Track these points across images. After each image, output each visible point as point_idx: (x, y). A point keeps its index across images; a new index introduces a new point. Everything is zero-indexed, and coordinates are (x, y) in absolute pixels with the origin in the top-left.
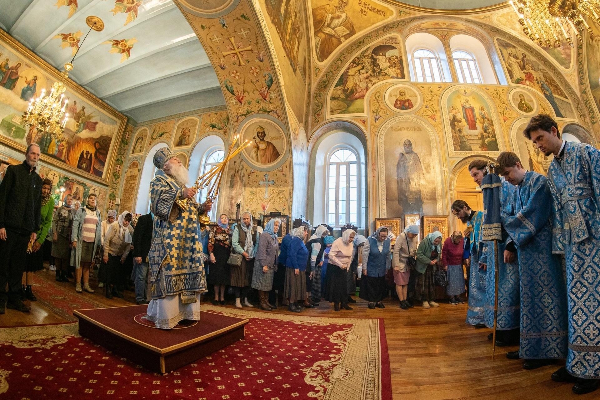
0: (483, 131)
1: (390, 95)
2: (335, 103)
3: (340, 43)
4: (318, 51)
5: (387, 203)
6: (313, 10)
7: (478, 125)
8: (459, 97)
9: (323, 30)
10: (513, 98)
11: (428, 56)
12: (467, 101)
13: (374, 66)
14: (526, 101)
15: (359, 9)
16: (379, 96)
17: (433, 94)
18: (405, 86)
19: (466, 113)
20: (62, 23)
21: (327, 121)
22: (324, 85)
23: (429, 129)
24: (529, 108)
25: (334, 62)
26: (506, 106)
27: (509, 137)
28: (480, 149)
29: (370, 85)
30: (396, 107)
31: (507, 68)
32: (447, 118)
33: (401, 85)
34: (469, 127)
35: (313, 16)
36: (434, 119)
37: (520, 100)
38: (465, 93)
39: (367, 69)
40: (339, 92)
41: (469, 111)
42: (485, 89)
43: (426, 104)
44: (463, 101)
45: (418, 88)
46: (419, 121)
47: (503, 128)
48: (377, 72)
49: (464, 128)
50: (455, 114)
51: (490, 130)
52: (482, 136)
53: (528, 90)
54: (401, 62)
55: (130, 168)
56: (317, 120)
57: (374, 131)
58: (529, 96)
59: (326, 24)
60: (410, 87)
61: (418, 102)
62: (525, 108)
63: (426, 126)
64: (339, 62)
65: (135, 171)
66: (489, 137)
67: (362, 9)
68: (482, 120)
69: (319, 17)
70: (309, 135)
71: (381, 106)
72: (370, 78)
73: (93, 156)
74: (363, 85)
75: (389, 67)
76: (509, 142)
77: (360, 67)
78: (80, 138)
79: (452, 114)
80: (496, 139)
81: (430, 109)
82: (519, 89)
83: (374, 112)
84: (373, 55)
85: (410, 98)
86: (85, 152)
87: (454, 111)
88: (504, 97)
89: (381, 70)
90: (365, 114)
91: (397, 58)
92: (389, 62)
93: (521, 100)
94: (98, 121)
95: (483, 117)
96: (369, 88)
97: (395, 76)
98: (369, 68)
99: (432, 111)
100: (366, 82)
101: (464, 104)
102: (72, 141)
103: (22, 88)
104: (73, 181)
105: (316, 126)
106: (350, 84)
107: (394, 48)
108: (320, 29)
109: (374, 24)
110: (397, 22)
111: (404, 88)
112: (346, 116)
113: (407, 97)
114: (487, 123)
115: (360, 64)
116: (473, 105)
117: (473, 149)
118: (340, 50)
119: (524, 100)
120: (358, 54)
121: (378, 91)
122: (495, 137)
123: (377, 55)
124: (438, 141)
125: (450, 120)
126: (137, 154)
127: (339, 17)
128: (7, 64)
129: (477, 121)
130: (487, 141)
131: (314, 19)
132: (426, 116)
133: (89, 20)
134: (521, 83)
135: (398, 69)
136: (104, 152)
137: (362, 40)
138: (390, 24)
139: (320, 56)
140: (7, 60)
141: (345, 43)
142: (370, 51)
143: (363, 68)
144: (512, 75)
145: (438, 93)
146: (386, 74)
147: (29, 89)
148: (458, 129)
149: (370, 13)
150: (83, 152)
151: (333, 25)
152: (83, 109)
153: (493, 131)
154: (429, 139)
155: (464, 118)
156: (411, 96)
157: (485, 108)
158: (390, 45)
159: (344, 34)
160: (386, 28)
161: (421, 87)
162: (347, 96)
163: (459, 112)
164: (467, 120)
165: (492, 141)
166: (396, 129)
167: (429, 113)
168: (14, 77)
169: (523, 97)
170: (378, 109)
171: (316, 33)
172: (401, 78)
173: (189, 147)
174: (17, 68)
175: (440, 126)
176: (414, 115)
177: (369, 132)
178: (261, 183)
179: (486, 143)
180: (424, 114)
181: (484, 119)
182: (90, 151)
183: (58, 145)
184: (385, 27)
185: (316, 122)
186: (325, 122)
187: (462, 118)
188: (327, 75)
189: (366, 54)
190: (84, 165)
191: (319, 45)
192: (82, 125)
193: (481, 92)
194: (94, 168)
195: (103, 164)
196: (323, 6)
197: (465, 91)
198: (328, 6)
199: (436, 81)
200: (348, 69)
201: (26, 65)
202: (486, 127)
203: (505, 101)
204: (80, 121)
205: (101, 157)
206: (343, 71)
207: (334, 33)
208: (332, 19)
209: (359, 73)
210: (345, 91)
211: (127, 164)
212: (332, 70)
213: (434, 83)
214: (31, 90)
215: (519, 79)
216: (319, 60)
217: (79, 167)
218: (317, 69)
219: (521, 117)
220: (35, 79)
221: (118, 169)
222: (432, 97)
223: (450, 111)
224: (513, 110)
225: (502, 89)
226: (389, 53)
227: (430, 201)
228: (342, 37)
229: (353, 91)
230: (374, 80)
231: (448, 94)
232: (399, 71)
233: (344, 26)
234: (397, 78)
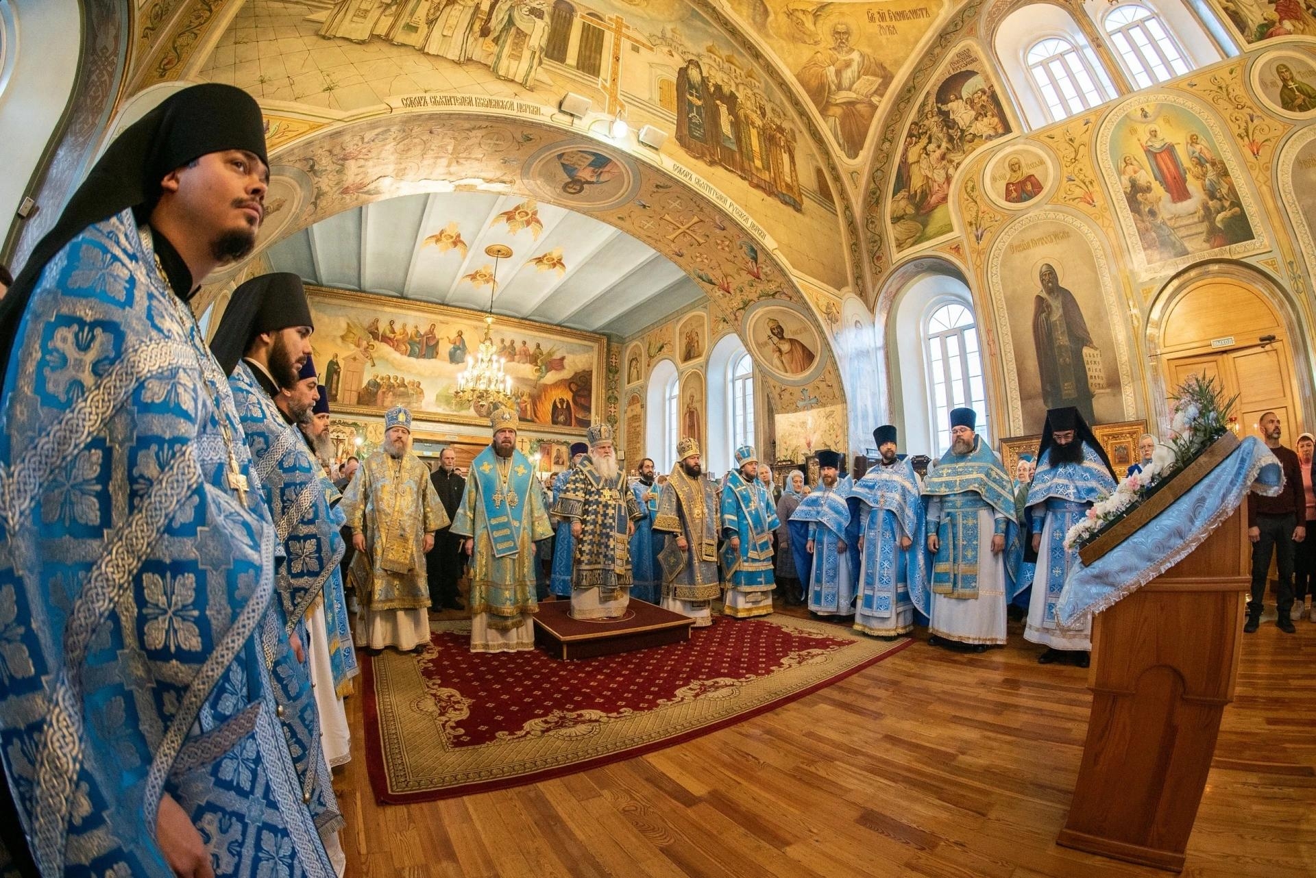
0: (1206, 197)
1: (994, 179)
2: (901, 227)
3: (874, 108)
4: (841, 142)
5: (1022, 405)
6: (797, 76)
7: (1193, 185)
8: (1133, 131)
9: (833, 101)
10: (1263, 83)
11: (1057, 52)
12: (1154, 134)
13: (949, 127)
14: (1298, 78)
15: (877, 30)
16: (973, 188)
17: (1076, 144)
18: (1016, 148)
19: (1157, 164)
20: (460, 266)
21: (895, 266)
22: (874, 200)
23: (1085, 229)
24: (1310, 97)
25: (879, 149)
26: (1249, 111)
27: (1275, 193)
28: (1206, 245)
29: (951, 171)
30: (1010, 201)
31: (1226, 9)
32: (1118, 189)
33: (1008, 150)
34: (1172, 196)
35: (803, 85)
36: (1091, 203)
37: (1281, 84)
38: (1145, 116)
39: (938, 139)
40: (903, 203)
41: (1162, 156)
42: (1189, 88)
43: (1066, 172)
44: (1145, 137)
45: (1042, 142)
46: (1061, 216)
47: (1254, 174)
48: (958, 139)
49: (1161, 204)
50: (1134, 176)
51: (1224, 191)
52: (1206, 208)
53: (1296, 46)
54: (994, 98)
55: (630, 404)
56: (878, 269)
57: (978, 262)
58: (1301, 62)
59: (833, 87)
60: (1026, 147)
61: (1049, 176)
62: (1299, 101)
63: (1078, 223)
64: (887, 144)
65: (637, 408)
66: (1223, 208)
67: (881, 27)
68: (1198, 170)
69: (814, 83)
70: (872, 300)
71: (983, 208)
72: (948, 156)
73: (571, 403)
74: (939, 176)
75: (976, 119)
76: (1277, 208)
77: (924, 140)
78: (546, 385)
79: (1127, 177)
80: (1242, 209)
81: (1077, 182)
82: (1271, 52)
83: (971, 224)
84: (939, 105)
85: (1032, 172)
86: (558, 401)
87: (1130, 168)
88: (1238, 91)
89: (963, 131)
90: (956, 233)
91: (984, 92)
92: (972, 107)
93: (1284, 80)
94: (565, 354)
95: (1200, 162)
96: (952, 177)
97: (992, 133)
98: (941, 135)
99: (1082, 185)
100: (944, 168)
101: (1150, 144)
102: (535, 392)
103: (448, 350)
104: (550, 442)
105: (878, 280)
106: (916, 183)
107: (972, 73)
108: (827, 102)
109: (917, 42)
110: (957, 15)
111: (1016, 152)
112: (924, 248)
113: (1026, 171)
114: (1211, 175)
115: (922, 134)
116: (1169, 140)
117: (1190, 249)
118: (879, 120)
119: (1292, 79)
120: (912, 116)
121: (968, 178)
122: (1239, 205)
123: (945, 102)
124: (1109, 250)
125: (1125, 193)
126: (635, 384)
127: (848, 64)
128: (418, 331)
129: (1189, 177)
130: (1222, 221)
131: (808, 91)
132: (1074, 199)
133: (489, 251)
134: (1271, 36)
135: (993, 116)
136: (586, 393)
137: (911, 83)
138: (948, 25)
139: (849, 148)
140: (416, 327)
141: (884, 105)
142: (932, 99)
143: (930, 142)
144: (1242, 21)
145: (1085, 138)
146: (975, 135)
147: (456, 349)
148: (1147, 209)
149: (902, 25)
150: (555, 402)
151: (846, 83)
152: (538, 346)
153: (1232, 189)
154: (1089, 252)
155: (1156, 179)
156: (1032, 166)
157: (1201, 137)
158: (963, 70)
159: (874, 89)
160: (944, 37)
161: (1047, 136)
162: (918, 207)
163: (1142, 168)
164: (1164, 182)
165: (1233, 217)
166: (1020, 246)
167: (1078, 192)
168: (433, 343)
169: (1288, 70)
170: (977, 216)
171: (823, 112)
172: (1004, 134)
173: (701, 360)
174: (431, 331)
175: (1107, 214)
176: (1048, 207)
177: (971, 267)
178: (800, 404)
179: (1219, 225)
180: (1068, 197)
181: (1202, 165)
182: (565, 398)
183: (518, 403)
184: (941, 36)
185: (877, 273)
186: (892, 268)
187: (1152, 179)
188: (873, 178)
189: (928, 109)
190: (561, 418)
191: (839, 129)
192: (543, 367)
193: (1181, 100)
194: (576, 418)
195: (588, 409)
196: (810, 61)
197: (1143, 110)
198: (819, 55)
199: (1074, 112)
200: (905, 154)
201: (442, 322)
202: (1211, 185)
203: (1245, 100)
204: (539, 364)
205: (583, 401)
206: (897, 160)
207: (855, 96)
208: (838, 73)
209: (927, 154)
210: (911, 198)
211: (624, 401)
212: (879, 165)
213: (1071, 118)
214: (459, 349)
215: (1261, 26)
216: (849, 157)
217: (555, 422)
218: (853, 174)
219: (1295, 129)
220: (460, 334)
221: (613, 410)
222: (1077, 152)
223: (1121, 173)
224: (1270, 117)
225: (1228, 69)
226: (967, 89)
227: (1108, 390)
228: (872, 95)
229: (925, 194)
230: (956, 157)
231: (1107, 131)
232: (996, 120)
233: (866, 74)
234: (998, 135)
